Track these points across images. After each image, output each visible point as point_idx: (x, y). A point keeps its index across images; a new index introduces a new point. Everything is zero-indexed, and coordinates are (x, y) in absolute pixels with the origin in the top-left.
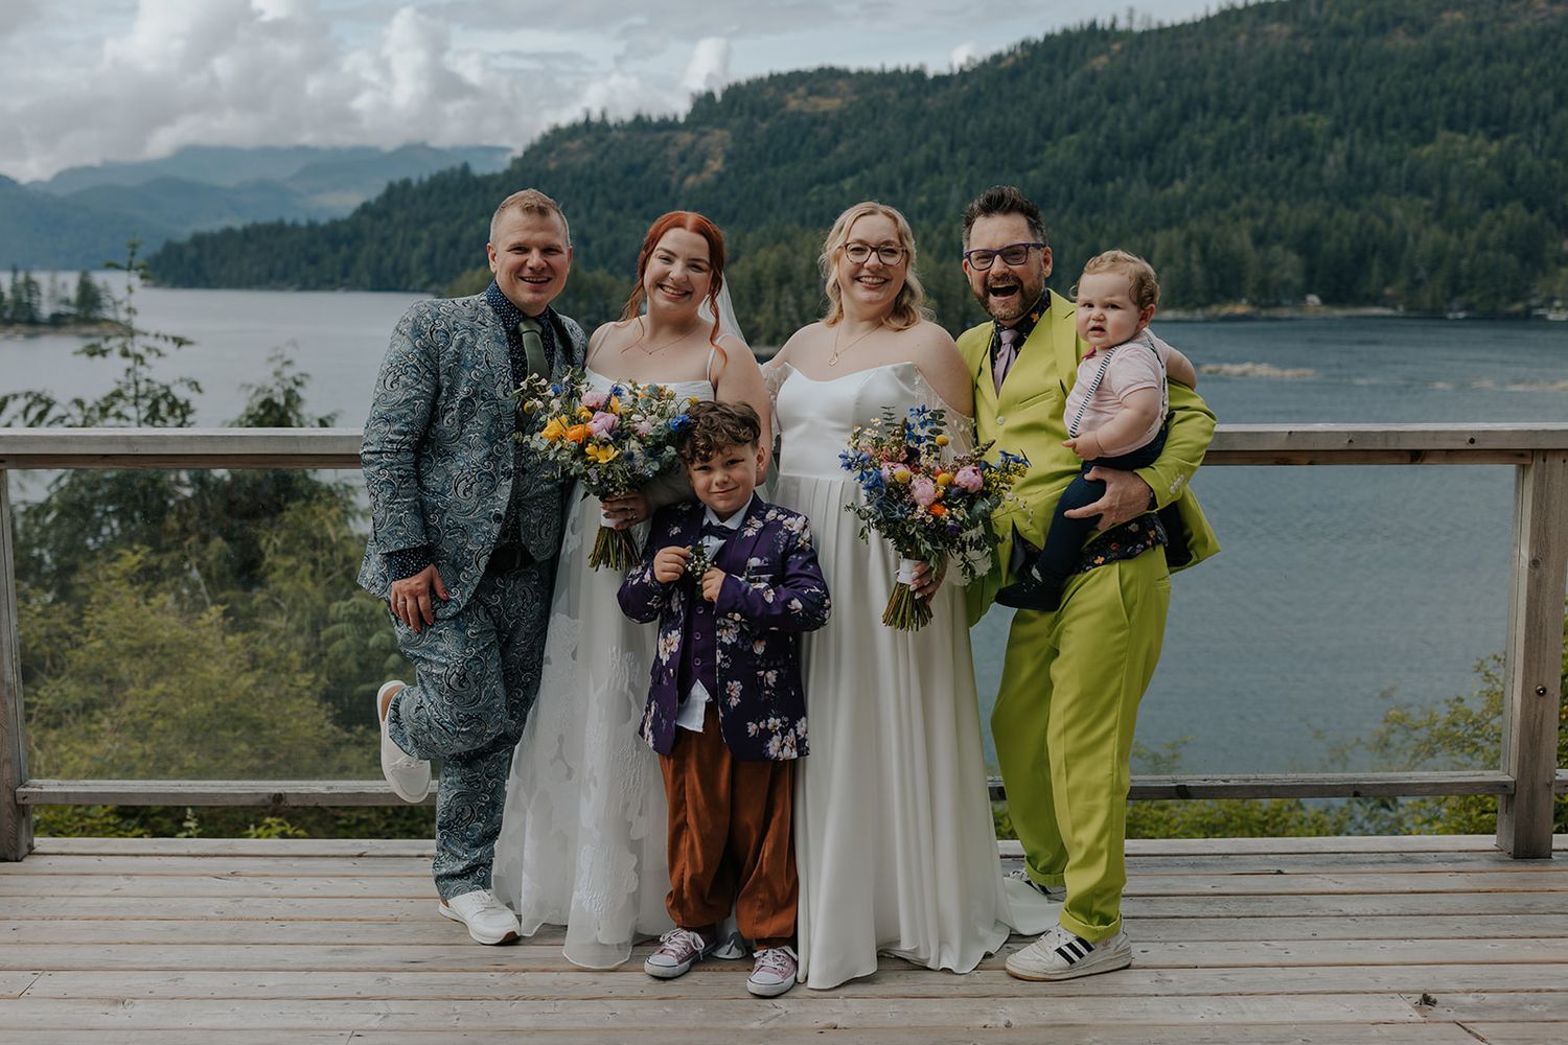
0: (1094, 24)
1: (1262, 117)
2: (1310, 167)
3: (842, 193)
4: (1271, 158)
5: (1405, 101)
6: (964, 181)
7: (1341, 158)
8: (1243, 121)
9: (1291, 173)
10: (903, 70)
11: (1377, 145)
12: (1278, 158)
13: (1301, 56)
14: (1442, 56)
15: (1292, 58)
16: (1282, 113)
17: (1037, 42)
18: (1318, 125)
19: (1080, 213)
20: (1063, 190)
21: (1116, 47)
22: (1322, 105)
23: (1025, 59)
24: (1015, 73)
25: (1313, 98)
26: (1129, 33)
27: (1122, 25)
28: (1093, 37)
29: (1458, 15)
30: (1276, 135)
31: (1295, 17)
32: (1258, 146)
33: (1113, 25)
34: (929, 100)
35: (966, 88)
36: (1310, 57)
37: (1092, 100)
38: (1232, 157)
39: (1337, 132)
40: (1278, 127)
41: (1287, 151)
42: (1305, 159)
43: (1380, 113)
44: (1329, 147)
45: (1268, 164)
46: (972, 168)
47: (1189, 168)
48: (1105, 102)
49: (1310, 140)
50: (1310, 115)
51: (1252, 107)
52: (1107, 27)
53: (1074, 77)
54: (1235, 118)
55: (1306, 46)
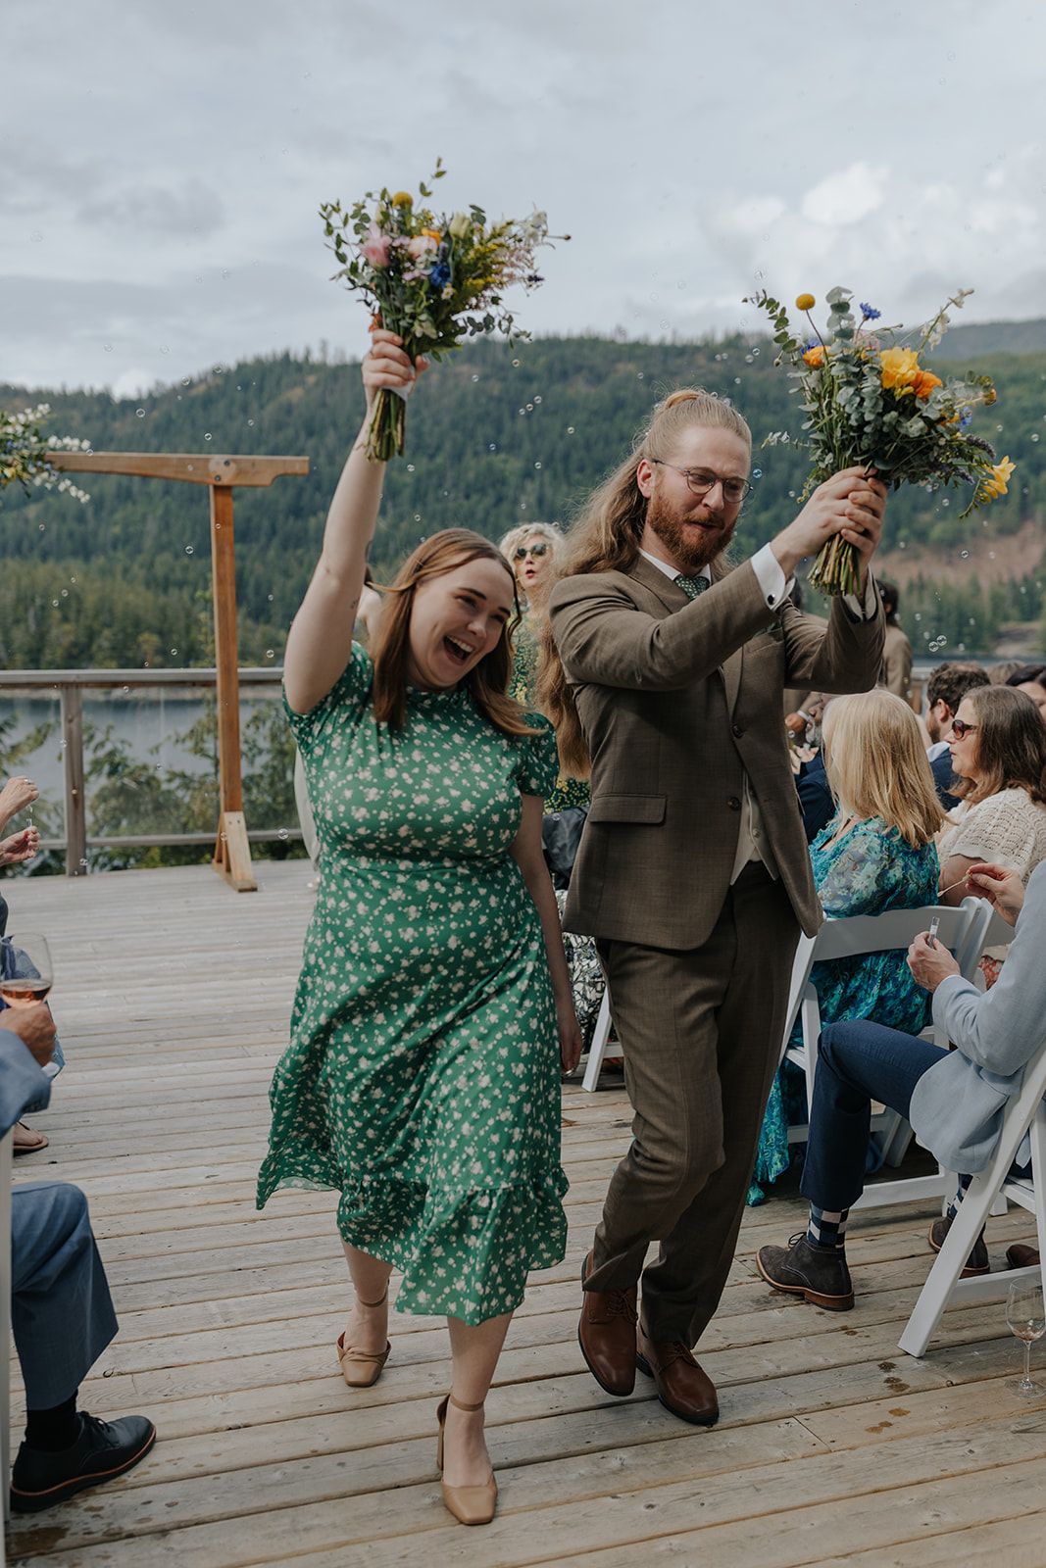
0: (287, 356)
1: (458, 456)
2: (505, 507)
3: (26, 521)
4: (467, 497)
5: (588, 447)
6: (160, 512)
7: (533, 500)
8: (439, 460)
9: (487, 513)
10: (87, 391)
11: (564, 488)
12: (475, 498)
13: (491, 398)
14: (619, 405)
15: (483, 400)
16: (476, 454)
17: (229, 371)
18: (509, 466)
19: (285, 547)
20: (266, 524)
21: (311, 379)
22: (513, 447)
23: (217, 386)
24: (207, 401)
25: (504, 440)
26: (321, 367)
27: (316, 357)
28: (285, 369)
29: (631, 367)
30: (471, 475)
31: (484, 361)
32: (455, 485)
33: (307, 358)
34: (117, 425)
35: (155, 414)
36: (499, 400)
37: (290, 432)
38: (431, 496)
39: (528, 474)
40: (472, 467)
41: (482, 491)
42: (499, 500)
43: (566, 457)
44: (521, 488)
45: (465, 503)
46: (168, 499)
47: (389, 505)
48: (303, 435)
49: (503, 481)
50: (502, 456)
51: (448, 446)
52: (300, 357)
53: (270, 408)
54: (432, 457)
55: (496, 388)
